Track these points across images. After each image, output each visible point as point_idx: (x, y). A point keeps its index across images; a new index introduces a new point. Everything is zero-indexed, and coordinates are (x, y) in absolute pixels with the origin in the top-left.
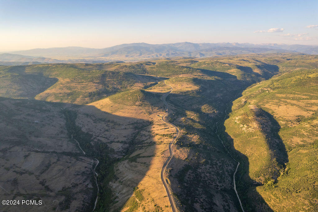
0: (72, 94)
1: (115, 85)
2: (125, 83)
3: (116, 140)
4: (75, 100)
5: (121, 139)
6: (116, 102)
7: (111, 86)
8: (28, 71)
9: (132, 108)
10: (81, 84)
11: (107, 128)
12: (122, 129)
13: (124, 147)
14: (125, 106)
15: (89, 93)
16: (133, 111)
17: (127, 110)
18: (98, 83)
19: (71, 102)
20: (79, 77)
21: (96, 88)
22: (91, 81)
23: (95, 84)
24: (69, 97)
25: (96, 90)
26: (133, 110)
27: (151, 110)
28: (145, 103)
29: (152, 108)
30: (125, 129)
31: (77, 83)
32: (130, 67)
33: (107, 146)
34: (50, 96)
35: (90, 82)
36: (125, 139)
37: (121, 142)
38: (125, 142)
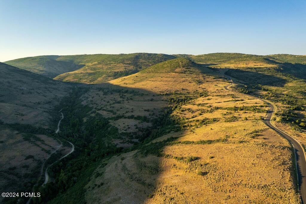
0: (94, 74)
5: (136, 114)
9: (168, 76)
10: (109, 65)
12: (145, 101)
13: (140, 126)
14: (156, 74)
15: (115, 73)
16: (170, 79)
17: (159, 78)
18: (129, 64)
21: (125, 69)
22: (121, 62)
23: (125, 65)
24: (90, 77)
27: (201, 78)
28: (191, 70)
29: (204, 76)
31: (104, 64)
33: (108, 123)
34: (69, 76)
36: (147, 114)
37: (136, 118)
38: (145, 119)
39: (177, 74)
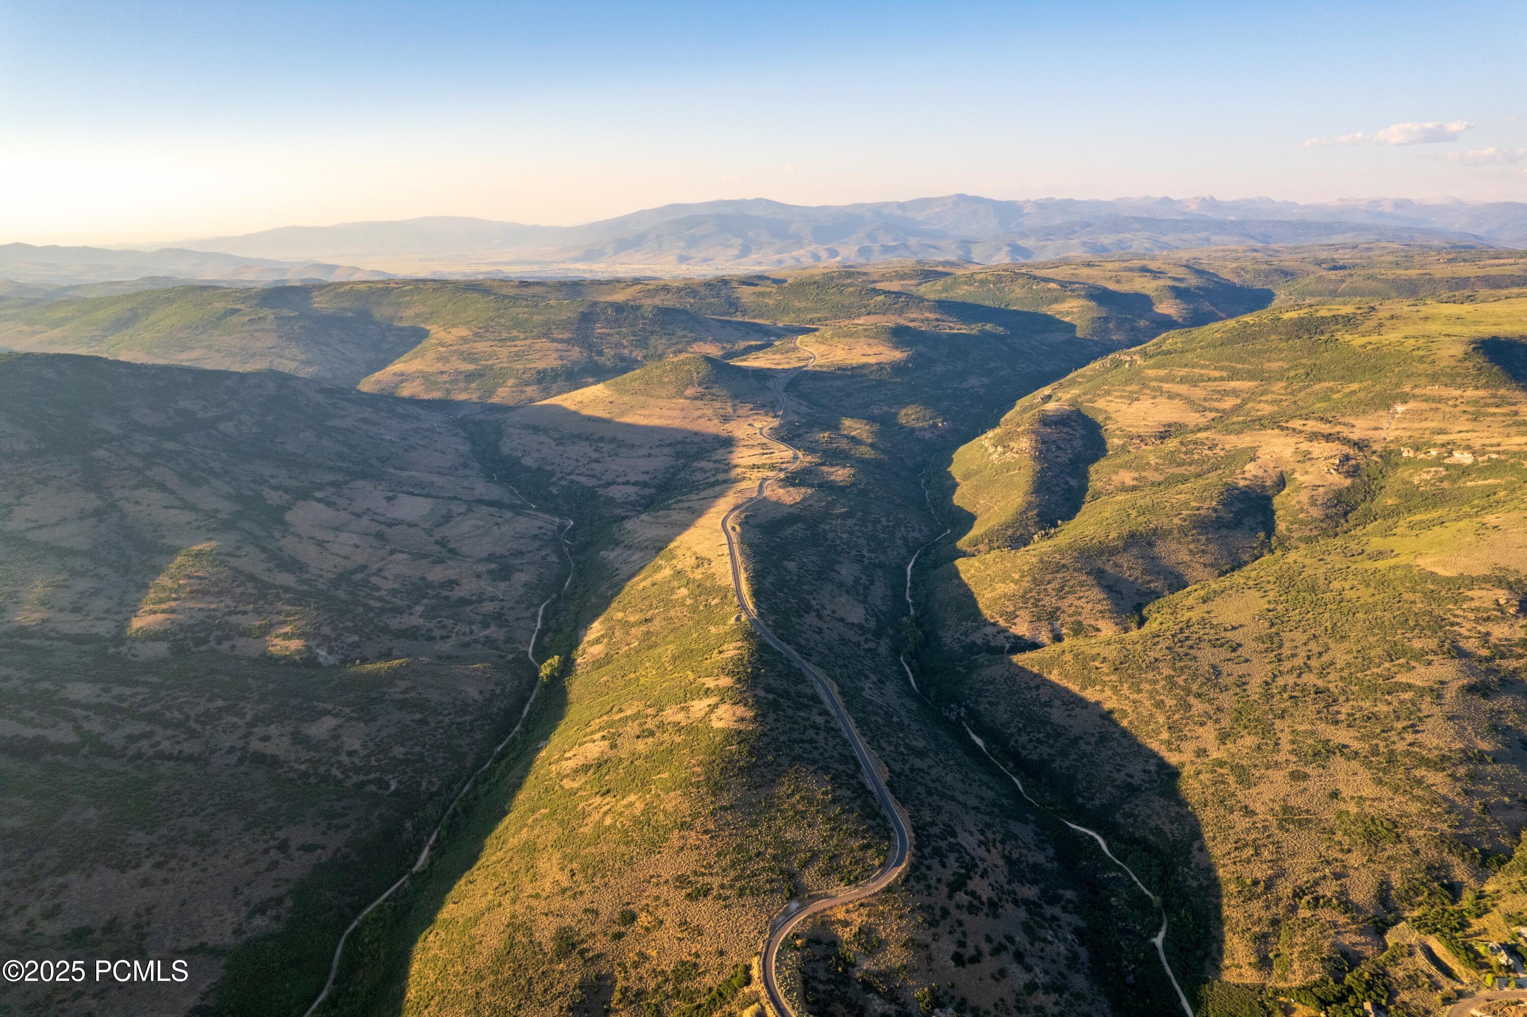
0: (481, 375)
1: (625, 347)
2: (658, 343)
3: (620, 480)
4: (491, 392)
5: (633, 478)
6: (624, 393)
7: (612, 353)
8: (320, 303)
9: (672, 405)
10: (509, 344)
11: (595, 455)
12: (639, 457)
13: (641, 493)
14: (651, 401)
15: (538, 372)
16: (677, 412)
17: (657, 408)
18: (567, 341)
19: (481, 397)
20: (502, 321)
21: (561, 358)
22: (544, 335)
23: (555, 344)
24: (473, 385)
25: (560, 362)
26: (675, 409)
27: (730, 410)
28: (714, 390)
29: (734, 405)
30: (650, 455)
31: (494, 340)
32: (679, 290)
33: (595, 493)
34: (407, 380)
35: (539, 338)
36: (646, 478)
37: (633, 484)
38: (645, 485)
39: (688, 401)
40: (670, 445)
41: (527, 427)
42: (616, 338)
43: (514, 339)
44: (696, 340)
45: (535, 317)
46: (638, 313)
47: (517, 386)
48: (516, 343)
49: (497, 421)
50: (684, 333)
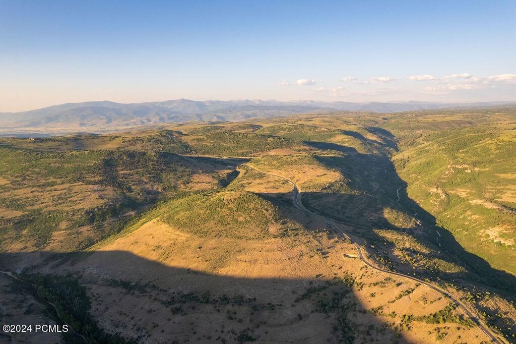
1: (146, 183)
2: (169, 178)
4: (45, 238)
6: (204, 234)
7: (139, 188)
9: (268, 246)
10: (49, 188)
11: (237, 327)
12: (293, 322)
14: (242, 243)
15: (87, 213)
16: (278, 255)
17: (255, 252)
19: (36, 245)
20: (36, 170)
22: (79, 179)
23: (91, 186)
25: (101, 201)
26: (274, 250)
27: (315, 242)
28: (290, 224)
29: (315, 237)
30: (301, 317)
31: (34, 186)
35: (75, 181)
39: (278, 239)
40: (305, 297)
41: (114, 283)
42: (136, 177)
43: (53, 184)
44: (194, 173)
45: (66, 166)
46: (146, 157)
47: (71, 228)
48: (56, 187)
49: (70, 275)
50: (183, 168)
